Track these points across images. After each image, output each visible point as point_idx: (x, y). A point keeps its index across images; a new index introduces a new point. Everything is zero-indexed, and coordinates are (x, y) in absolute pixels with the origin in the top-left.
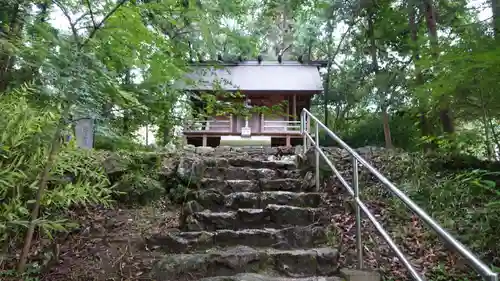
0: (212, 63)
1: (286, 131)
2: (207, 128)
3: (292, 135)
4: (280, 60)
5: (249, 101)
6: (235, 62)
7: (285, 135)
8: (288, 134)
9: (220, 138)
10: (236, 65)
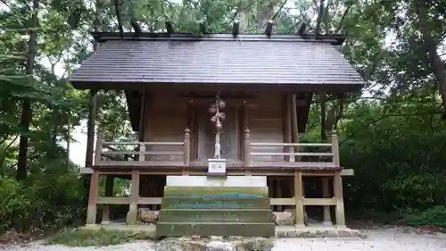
0: (153, 37)
1: (292, 163)
2: (142, 158)
3: (305, 171)
4: (268, 33)
5: (222, 103)
6: (196, 35)
7: (293, 170)
8: (298, 170)
9: (163, 181)
10: (198, 39)
